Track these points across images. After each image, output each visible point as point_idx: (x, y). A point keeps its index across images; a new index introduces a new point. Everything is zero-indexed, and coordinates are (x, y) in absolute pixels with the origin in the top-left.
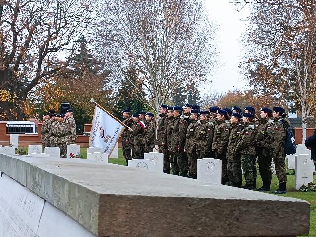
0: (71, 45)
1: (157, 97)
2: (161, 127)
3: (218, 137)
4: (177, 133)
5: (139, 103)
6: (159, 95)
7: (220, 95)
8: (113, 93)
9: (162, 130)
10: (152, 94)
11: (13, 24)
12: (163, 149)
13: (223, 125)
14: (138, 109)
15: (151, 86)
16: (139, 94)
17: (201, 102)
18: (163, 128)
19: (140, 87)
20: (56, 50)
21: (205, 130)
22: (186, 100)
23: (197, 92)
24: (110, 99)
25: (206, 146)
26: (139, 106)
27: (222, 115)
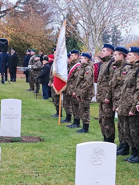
1: (91, 35)
2: (105, 77)
4: (133, 89)
5: (74, 40)
6: (93, 33)
7: (136, 35)
8: (54, 31)
9: (105, 81)
10: (86, 32)
12: (106, 108)
14: (74, 44)
15: (85, 25)
16: (74, 32)
17: (122, 41)
18: (107, 78)
19: (75, 26)
22: (111, 39)
23: (119, 33)
24: (51, 36)
26: (74, 43)
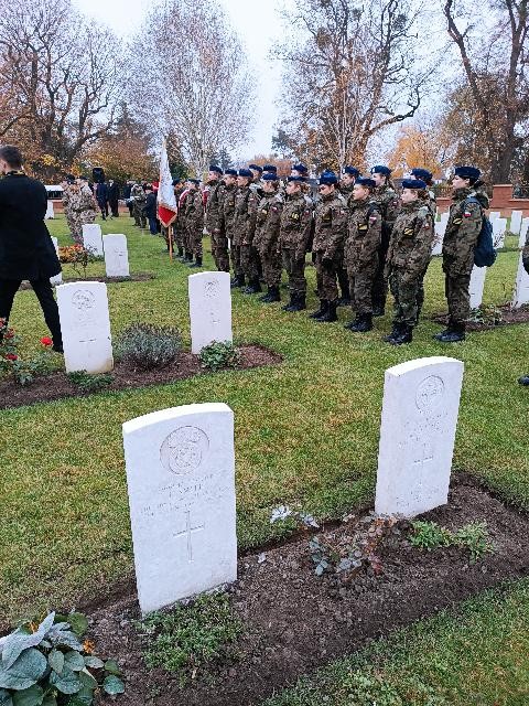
0: (110, 106)
3: (326, 227)
11: (48, 84)
13: (335, 203)
20: (94, 112)
21: (298, 212)
25: (301, 241)
27: (329, 186)
